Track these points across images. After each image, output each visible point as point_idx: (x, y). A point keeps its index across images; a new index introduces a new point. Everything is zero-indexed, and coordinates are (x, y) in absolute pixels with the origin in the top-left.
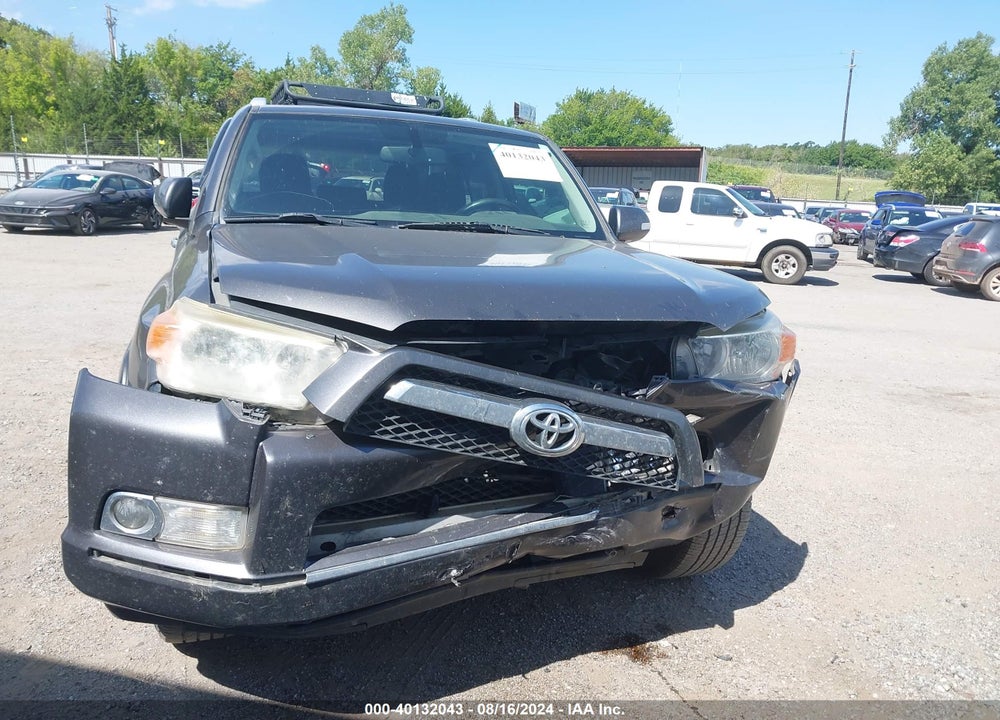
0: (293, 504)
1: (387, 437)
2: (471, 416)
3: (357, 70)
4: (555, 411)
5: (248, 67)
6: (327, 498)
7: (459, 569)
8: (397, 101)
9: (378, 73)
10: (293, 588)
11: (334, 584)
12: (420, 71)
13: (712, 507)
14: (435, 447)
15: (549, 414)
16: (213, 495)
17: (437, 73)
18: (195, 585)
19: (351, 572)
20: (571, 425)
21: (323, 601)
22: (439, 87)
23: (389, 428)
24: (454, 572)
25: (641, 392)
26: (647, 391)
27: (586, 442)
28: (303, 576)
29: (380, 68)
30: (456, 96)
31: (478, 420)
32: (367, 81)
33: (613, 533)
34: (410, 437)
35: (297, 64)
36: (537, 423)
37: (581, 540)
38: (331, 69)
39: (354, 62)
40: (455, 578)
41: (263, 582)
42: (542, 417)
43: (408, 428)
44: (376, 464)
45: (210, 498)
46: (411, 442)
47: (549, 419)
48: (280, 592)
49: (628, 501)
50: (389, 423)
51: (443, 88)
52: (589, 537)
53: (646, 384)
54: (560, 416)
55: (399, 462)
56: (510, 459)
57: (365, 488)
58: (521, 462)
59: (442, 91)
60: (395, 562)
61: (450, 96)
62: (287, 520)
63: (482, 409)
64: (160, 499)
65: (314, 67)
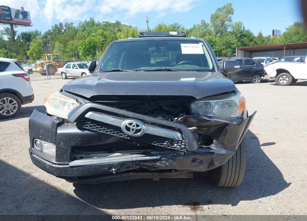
0: (64, 144)
1: (87, 128)
2: (109, 123)
3: (215, 26)
4: (134, 122)
5: (183, 29)
6: (73, 144)
7: (115, 169)
8: (171, 34)
9: (222, 26)
10: (66, 167)
11: (77, 168)
12: (235, 23)
13: (213, 160)
14: (101, 131)
15: (133, 123)
16: (50, 140)
17: (241, 23)
18: (47, 164)
19: (81, 165)
20: (140, 127)
21: (75, 172)
22: (242, 28)
23: (88, 125)
24: (114, 169)
25: (176, 119)
26: (178, 119)
27: (146, 133)
28: (68, 164)
29: (222, 24)
30: (248, 30)
31: (111, 124)
32: (218, 29)
33: (167, 164)
34: (94, 128)
35: (197, 26)
36: (129, 126)
37: (156, 165)
38: (207, 26)
39: (214, 24)
40: (114, 171)
41: (59, 164)
42: (131, 124)
43: (94, 125)
44: (85, 135)
45: (49, 141)
46: (94, 130)
47: (133, 124)
48: (63, 168)
49: (176, 154)
50: (88, 124)
51: (244, 28)
52: (159, 164)
53: (177, 116)
54: (136, 124)
55: (93, 135)
56: (124, 137)
57: (84, 142)
58: (129, 138)
59: (244, 29)
60: (93, 164)
61: (246, 30)
62: (62, 148)
63: (112, 121)
64: (42, 141)
65: (202, 26)
